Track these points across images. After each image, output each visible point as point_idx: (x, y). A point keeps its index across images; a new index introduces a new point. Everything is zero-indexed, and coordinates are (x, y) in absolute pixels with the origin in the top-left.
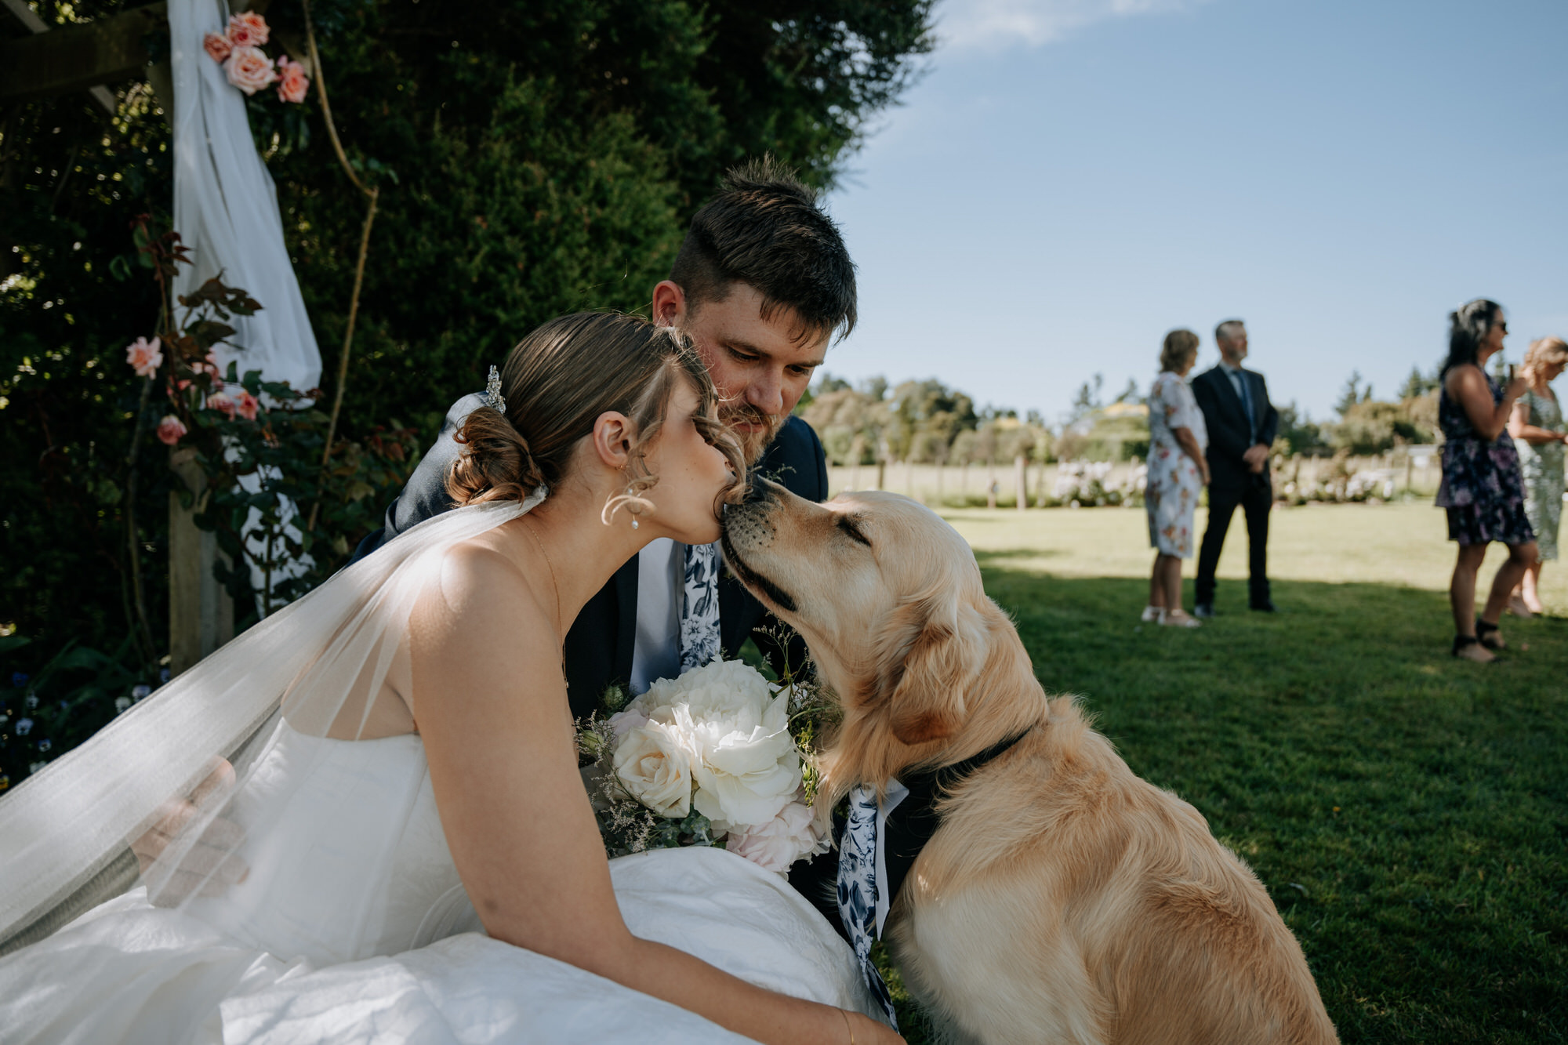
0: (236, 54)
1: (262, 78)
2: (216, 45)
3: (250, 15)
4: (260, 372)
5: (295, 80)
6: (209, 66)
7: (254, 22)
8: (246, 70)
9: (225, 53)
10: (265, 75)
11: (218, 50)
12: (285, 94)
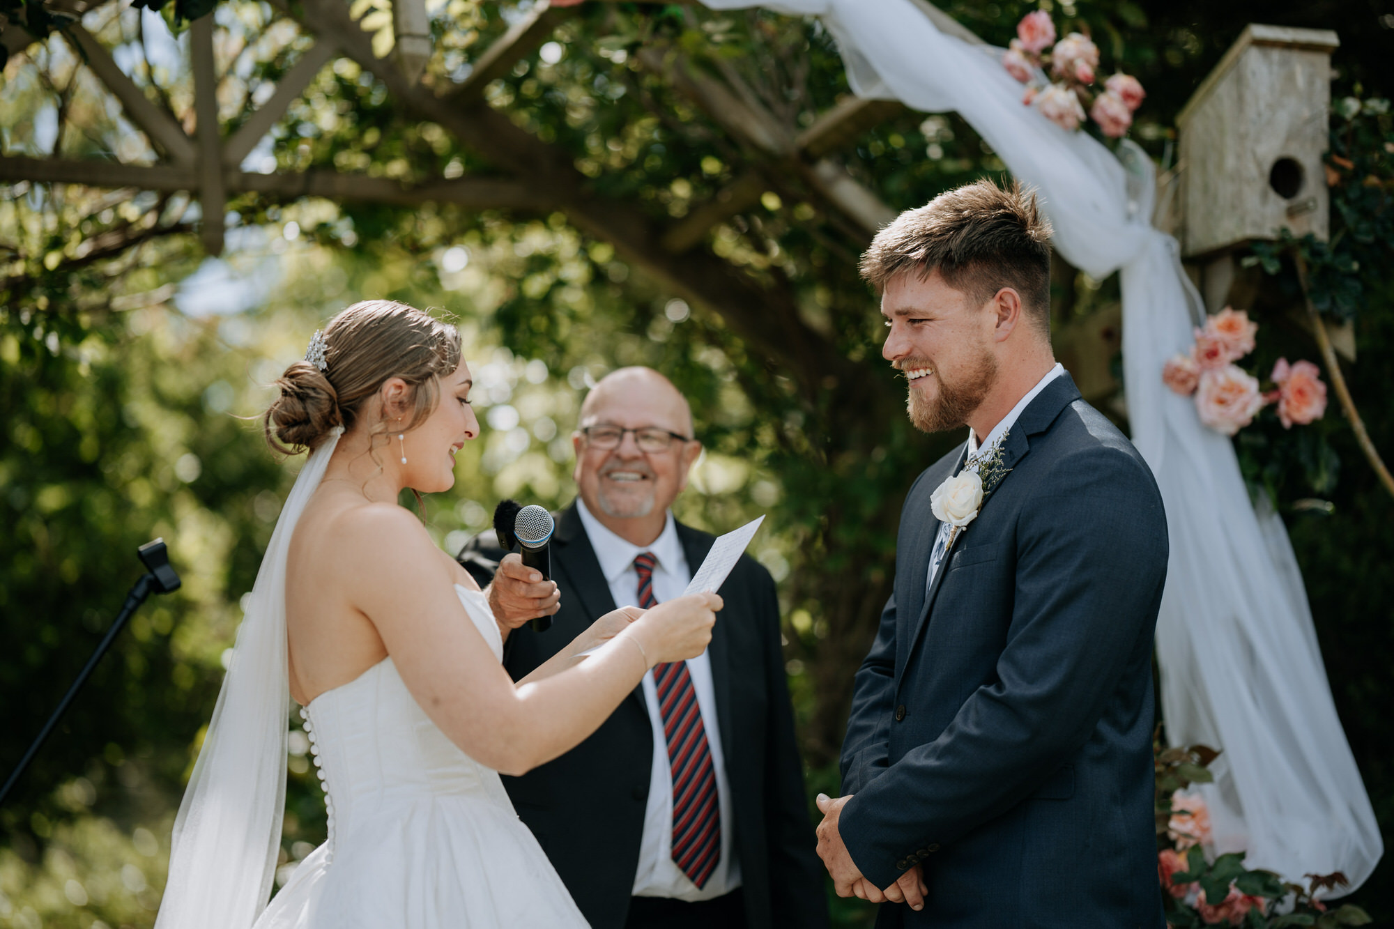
0: (1205, 384)
1: (1244, 409)
2: (1181, 376)
3: (1226, 315)
4: (1242, 856)
5: (1301, 392)
6: (1176, 405)
7: (1230, 327)
8: (1221, 402)
9: (1191, 384)
10: (1251, 401)
11: (1183, 382)
12: (1288, 415)
